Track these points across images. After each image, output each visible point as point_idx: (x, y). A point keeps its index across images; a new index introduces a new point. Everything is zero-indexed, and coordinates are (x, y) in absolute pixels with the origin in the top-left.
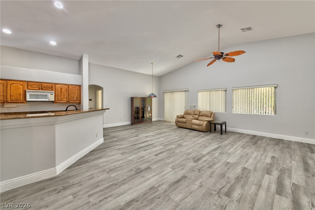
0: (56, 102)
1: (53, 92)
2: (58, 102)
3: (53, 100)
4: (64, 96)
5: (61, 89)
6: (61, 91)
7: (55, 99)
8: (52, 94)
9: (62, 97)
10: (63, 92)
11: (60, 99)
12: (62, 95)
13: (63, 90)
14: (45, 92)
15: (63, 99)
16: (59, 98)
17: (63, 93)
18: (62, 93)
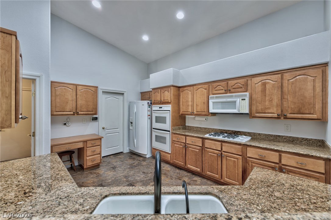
0: (253, 116)
1: (246, 96)
2: (258, 115)
3: (247, 111)
4: (271, 101)
5: (264, 85)
6: (264, 90)
7: (250, 109)
8: (245, 99)
9: (267, 103)
10: (267, 92)
11: (262, 109)
12: (267, 98)
13: (268, 86)
14: (232, 97)
15: (269, 108)
16: (260, 107)
17: (267, 95)
18: (265, 96)
